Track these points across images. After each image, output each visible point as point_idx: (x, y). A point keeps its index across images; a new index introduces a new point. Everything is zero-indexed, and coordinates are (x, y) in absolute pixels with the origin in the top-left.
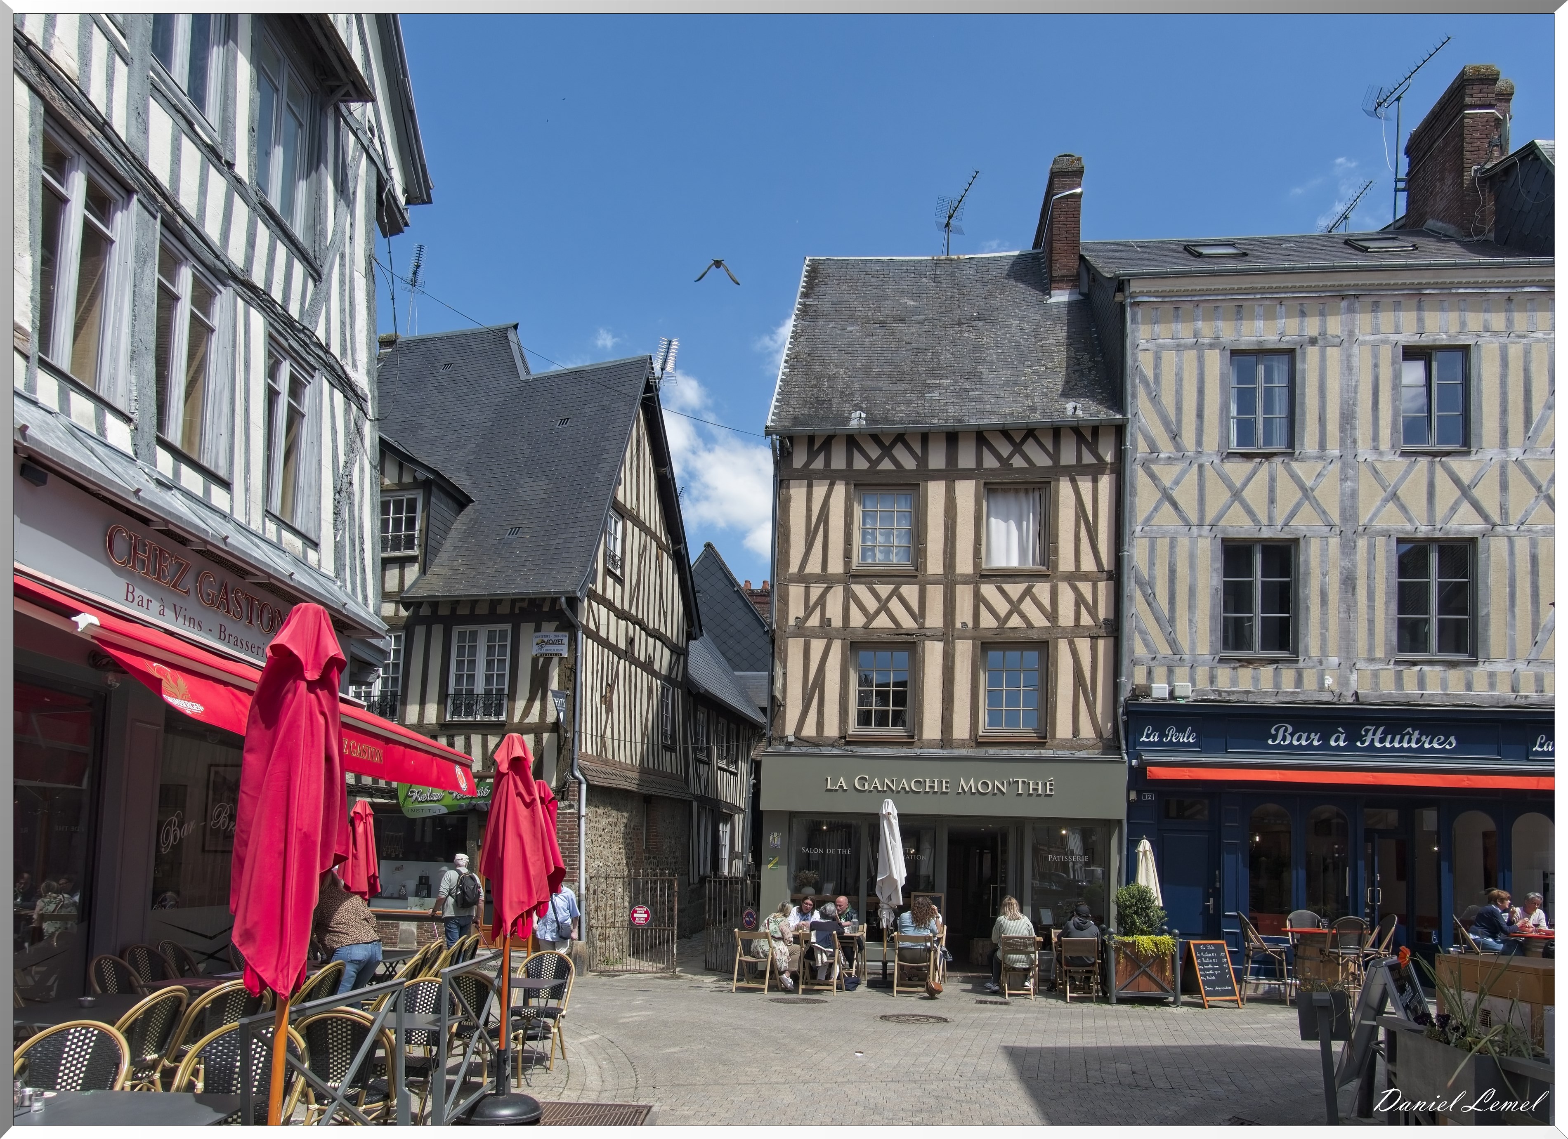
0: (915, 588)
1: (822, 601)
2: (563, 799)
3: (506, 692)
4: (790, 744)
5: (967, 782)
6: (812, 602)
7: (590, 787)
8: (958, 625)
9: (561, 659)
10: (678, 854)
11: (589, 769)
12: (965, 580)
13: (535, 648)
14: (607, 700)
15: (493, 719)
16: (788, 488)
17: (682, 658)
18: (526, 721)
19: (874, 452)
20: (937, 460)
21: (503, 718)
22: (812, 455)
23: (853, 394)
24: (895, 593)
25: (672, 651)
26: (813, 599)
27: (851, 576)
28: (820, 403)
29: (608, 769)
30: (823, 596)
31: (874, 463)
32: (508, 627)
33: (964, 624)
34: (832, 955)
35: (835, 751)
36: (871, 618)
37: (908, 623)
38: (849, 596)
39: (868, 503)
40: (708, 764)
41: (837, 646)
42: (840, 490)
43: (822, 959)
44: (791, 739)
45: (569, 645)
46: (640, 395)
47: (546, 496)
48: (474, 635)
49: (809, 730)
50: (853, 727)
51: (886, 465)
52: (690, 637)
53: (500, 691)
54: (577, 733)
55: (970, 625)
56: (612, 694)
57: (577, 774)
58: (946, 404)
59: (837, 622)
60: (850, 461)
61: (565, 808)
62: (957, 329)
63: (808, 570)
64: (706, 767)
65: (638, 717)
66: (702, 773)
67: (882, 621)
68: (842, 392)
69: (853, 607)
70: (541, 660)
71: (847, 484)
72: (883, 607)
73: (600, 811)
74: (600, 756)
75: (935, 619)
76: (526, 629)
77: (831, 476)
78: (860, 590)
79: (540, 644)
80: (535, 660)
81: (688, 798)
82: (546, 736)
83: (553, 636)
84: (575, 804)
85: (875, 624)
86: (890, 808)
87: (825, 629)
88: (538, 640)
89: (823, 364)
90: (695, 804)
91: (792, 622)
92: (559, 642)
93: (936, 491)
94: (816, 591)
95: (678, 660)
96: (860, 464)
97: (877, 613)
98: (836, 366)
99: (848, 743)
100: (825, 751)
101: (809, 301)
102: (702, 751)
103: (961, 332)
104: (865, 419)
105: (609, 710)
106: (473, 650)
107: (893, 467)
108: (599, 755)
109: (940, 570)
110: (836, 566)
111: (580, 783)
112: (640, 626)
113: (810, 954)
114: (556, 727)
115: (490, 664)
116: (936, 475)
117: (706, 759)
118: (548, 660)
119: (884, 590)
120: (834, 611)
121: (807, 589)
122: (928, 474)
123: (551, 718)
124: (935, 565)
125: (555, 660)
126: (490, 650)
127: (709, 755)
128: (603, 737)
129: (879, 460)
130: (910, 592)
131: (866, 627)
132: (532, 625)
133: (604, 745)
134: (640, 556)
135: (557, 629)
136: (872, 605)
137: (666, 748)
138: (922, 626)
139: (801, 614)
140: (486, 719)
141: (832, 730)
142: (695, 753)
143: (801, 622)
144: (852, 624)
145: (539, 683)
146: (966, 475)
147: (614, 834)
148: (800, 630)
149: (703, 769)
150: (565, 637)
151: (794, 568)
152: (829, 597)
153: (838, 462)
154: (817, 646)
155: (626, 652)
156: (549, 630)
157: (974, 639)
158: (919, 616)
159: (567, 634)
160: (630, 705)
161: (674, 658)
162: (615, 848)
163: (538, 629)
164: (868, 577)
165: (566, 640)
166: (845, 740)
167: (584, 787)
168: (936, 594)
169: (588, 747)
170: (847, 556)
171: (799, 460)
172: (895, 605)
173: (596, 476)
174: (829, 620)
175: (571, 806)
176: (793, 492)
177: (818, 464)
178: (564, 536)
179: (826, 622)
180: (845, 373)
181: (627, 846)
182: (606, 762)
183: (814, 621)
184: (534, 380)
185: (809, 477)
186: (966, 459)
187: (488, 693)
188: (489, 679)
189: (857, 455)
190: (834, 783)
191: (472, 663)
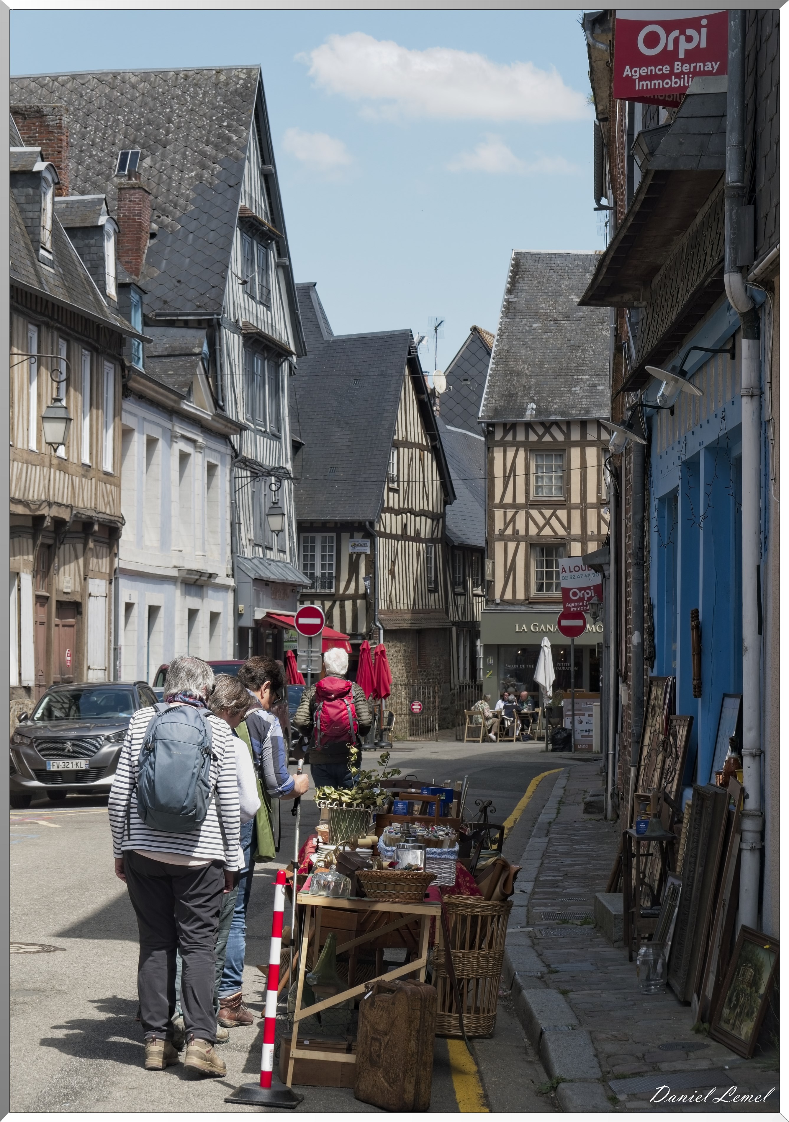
0: (565, 512)
1: (513, 519)
2: (370, 639)
3: (334, 575)
4: (498, 604)
5: (591, 626)
6: (508, 520)
7: (385, 631)
8: (589, 533)
9: (366, 555)
10: (442, 667)
11: (384, 620)
12: (593, 506)
13: (351, 548)
14: (392, 573)
15: (327, 591)
16: (493, 453)
17: (441, 521)
18: (347, 593)
19: (541, 431)
20: (575, 436)
21: (333, 590)
22: (506, 432)
23: (530, 388)
24: (554, 514)
25: (433, 520)
26: (508, 518)
27: (529, 505)
28: (511, 395)
29: (393, 617)
30: (514, 517)
31: (541, 437)
32: (334, 535)
33: (592, 532)
34: (513, 722)
35: (523, 608)
36: (541, 529)
37: (561, 532)
38: (528, 516)
39: (539, 460)
40: (465, 595)
41: (522, 545)
42: (522, 453)
43: (508, 723)
44: (498, 601)
45: (371, 547)
46: (406, 356)
47: (350, 444)
48: (313, 540)
49: (508, 596)
50: (533, 593)
51: (547, 438)
52: (446, 503)
53: (330, 574)
54: (376, 599)
55: (596, 533)
56: (394, 566)
57: (378, 624)
58: (582, 398)
59: (522, 532)
60: (527, 436)
61: (372, 644)
62: (600, 327)
63: (505, 501)
64: (463, 597)
65: (411, 576)
66: (459, 603)
67: (547, 531)
68: (525, 386)
69: (531, 523)
70: (354, 556)
71: (526, 451)
72: (548, 522)
73: (390, 644)
74: (389, 610)
75: (576, 530)
76: (345, 536)
77: (516, 445)
78: (534, 513)
79: (354, 546)
80: (351, 556)
81: (448, 625)
82: (359, 601)
83: (361, 541)
84: (377, 642)
85: (543, 533)
86: (546, 643)
87: (515, 537)
88: (352, 544)
89: (516, 360)
90: (454, 629)
91: (497, 532)
92: (365, 545)
93: (575, 453)
94: (510, 513)
95: (438, 523)
96: (533, 437)
97: (544, 526)
98: (523, 362)
99: (530, 603)
100: (517, 608)
101: (512, 298)
102: (459, 585)
103: (602, 329)
104: (535, 410)
105: (393, 577)
106: (313, 549)
107: (551, 440)
108: (388, 608)
109: (578, 501)
110: (521, 499)
111: (379, 629)
112: (410, 512)
113: (502, 722)
114: (365, 596)
115: (323, 557)
116: (575, 444)
117: (462, 591)
118: (359, 556)
119: (548, 513)
120: (520, 525)
121: (505, 513)
122: (570, 444)
123: (361, 591)
124: (575, 498)
125: (363, 557)
126: (324, 549)
127: (465, 587)
128: (390, 596)
129: (543, 435)
130: (562, 513)
131: (538, 534)
132: (348, 535)
133: (391, 601)
134: (409, 466)
135: (363, 537)
136: (541, 522)
137: (430, 591)
138: (569, 534)
139: (502, 528)
140: (323, 591)
141: (521, 595)
142: (453, 589)
143: (502, 532)
144: (531, 533)
145: (354, 569)
146: (591, 444)
147: (399, 657)
148: (502, 537)
149: (460, 600)
150: (368, 543)
151: (497, 500)
152: (517, 517)
153: (521, 437)
154: (512, 546)
155: (402, 535)
156: (358, 537)
157: (598, 541)
158: (568, 528)
159: (369, 540)
160: (406, 568)
161: (435, 523)
162: (400, 667)
163: (352, 537)
164: (538, 505)
165: (369, 544)
166: (529, 601)
167: (382, 632)
168: (576, 514)
169: (382, 606)
170: (527, 492)
171: (498, 436)
172: (554, 521)
173: (381, 430)
174: (518, 531)
175: (375, 643)
176: (496, 455)
177: (509, 438)
178: (364, 476)
179: (515, 532)
180: (528, 368)
181: (407, 665)
182: (392, 612)
183: (509, 531)
184: (335, 342)
185: (504, 445)
186: (592, 435)
187: (323, 575)
188: (323, 566)
189: (531, 432)
190: (520, 628)
191: (313, 557)
